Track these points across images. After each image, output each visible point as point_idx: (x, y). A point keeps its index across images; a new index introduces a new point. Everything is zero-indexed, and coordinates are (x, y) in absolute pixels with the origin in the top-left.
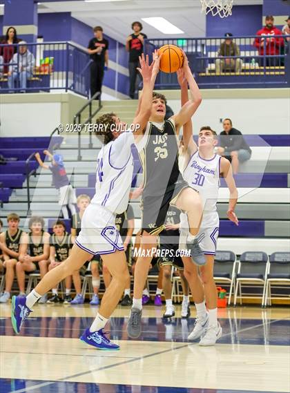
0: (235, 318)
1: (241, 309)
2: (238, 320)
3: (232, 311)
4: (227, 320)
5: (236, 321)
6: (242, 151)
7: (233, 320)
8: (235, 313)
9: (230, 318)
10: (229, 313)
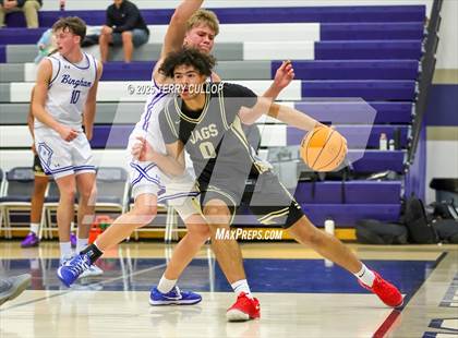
0: (129, 257)
1: (137, 245)
2: (133, 260)
3: (124, 249)
4: (118, 260)
5: (129, 262)
6: (138, 32)
7: (125, 260)
8: (128, 251)
9: (121, 257)
10: (120, 251)
